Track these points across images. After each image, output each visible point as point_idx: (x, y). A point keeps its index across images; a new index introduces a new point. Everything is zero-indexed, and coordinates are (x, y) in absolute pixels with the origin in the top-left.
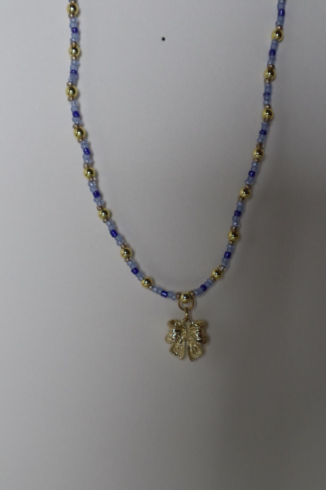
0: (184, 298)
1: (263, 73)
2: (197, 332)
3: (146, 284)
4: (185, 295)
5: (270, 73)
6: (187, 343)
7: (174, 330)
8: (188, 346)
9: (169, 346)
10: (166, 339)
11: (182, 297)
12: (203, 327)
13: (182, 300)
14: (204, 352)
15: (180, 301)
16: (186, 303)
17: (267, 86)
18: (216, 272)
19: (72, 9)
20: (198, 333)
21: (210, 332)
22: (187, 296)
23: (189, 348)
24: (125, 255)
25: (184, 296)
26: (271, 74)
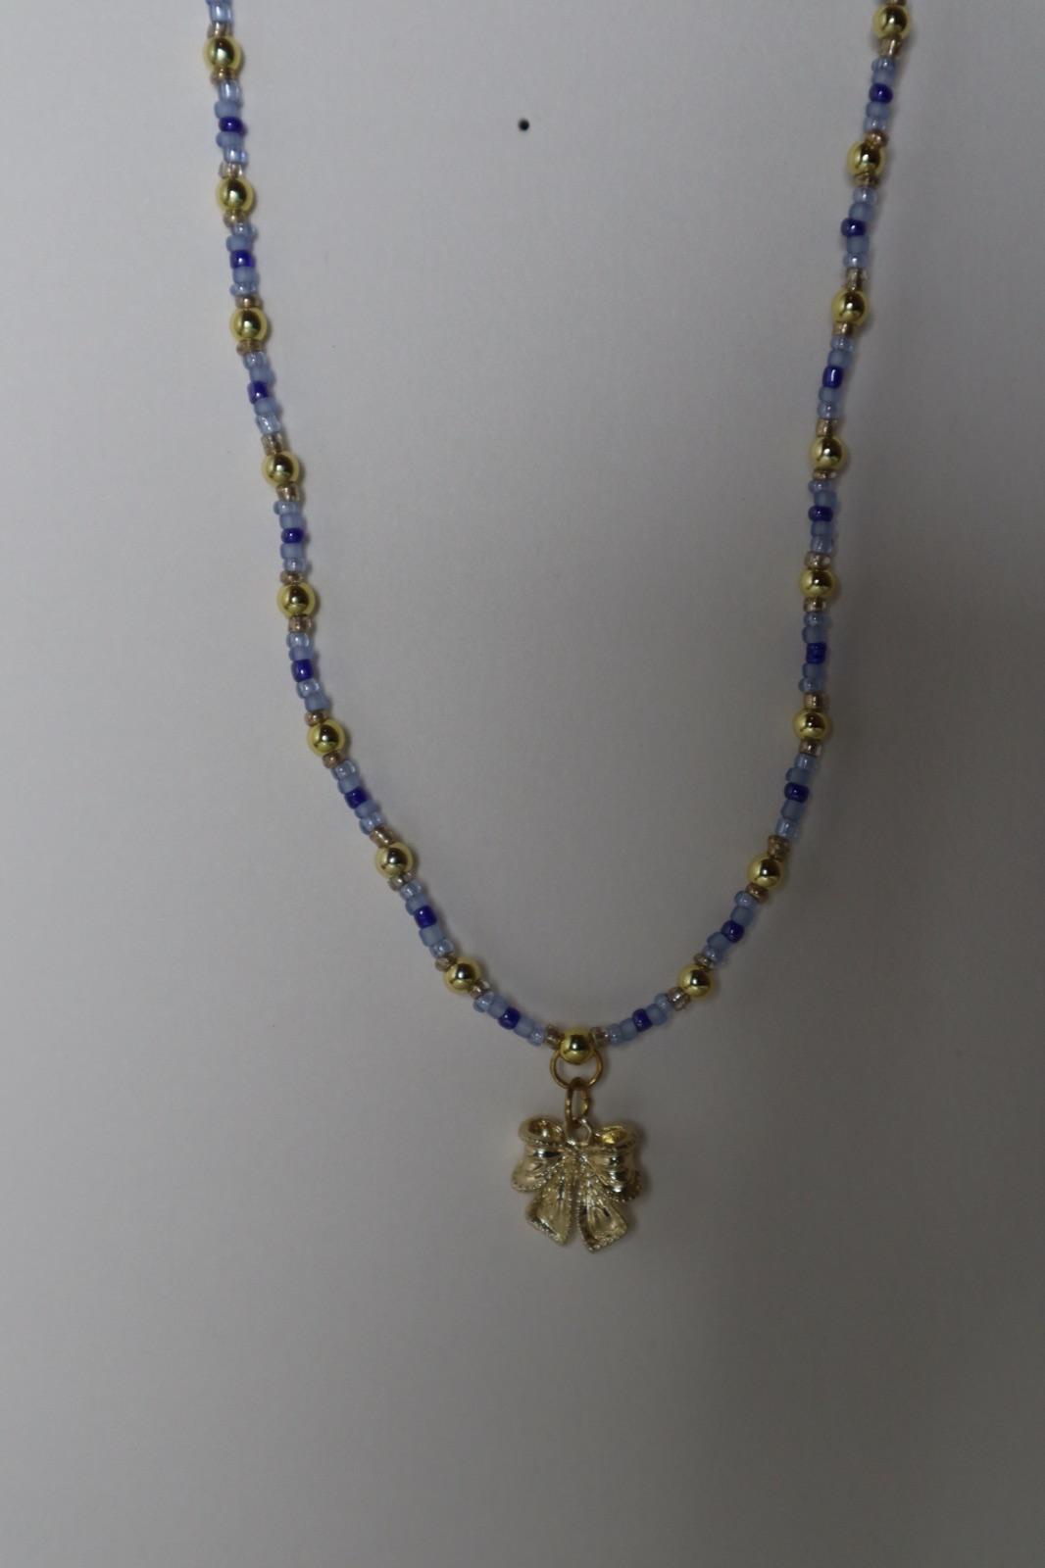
0: (571, 1048)
1: (828, 301)
2: (612, 1162)
3: (460, 982)
4: (575, 1039)
5: (850, 305)
6: (580, 1194)
7: (541, 1152)
8: (582, 1203)
9: (525, 1201)
10: (515, 1179)
11: (566, 1044)
12: (629, 1146)
13: (565, 1052)
14: (629, 1223)
15: (559, 1055)
16: (576, 1062)
17: (836, 347)
18: (695, 975)
19: (221, 53)
20: (615, 1165)
21: (650, 1160)
22: (581, 1042)
23: (586, 1210)
24: (392, 866)
25: (572, 1042)
26: (854, 308)
